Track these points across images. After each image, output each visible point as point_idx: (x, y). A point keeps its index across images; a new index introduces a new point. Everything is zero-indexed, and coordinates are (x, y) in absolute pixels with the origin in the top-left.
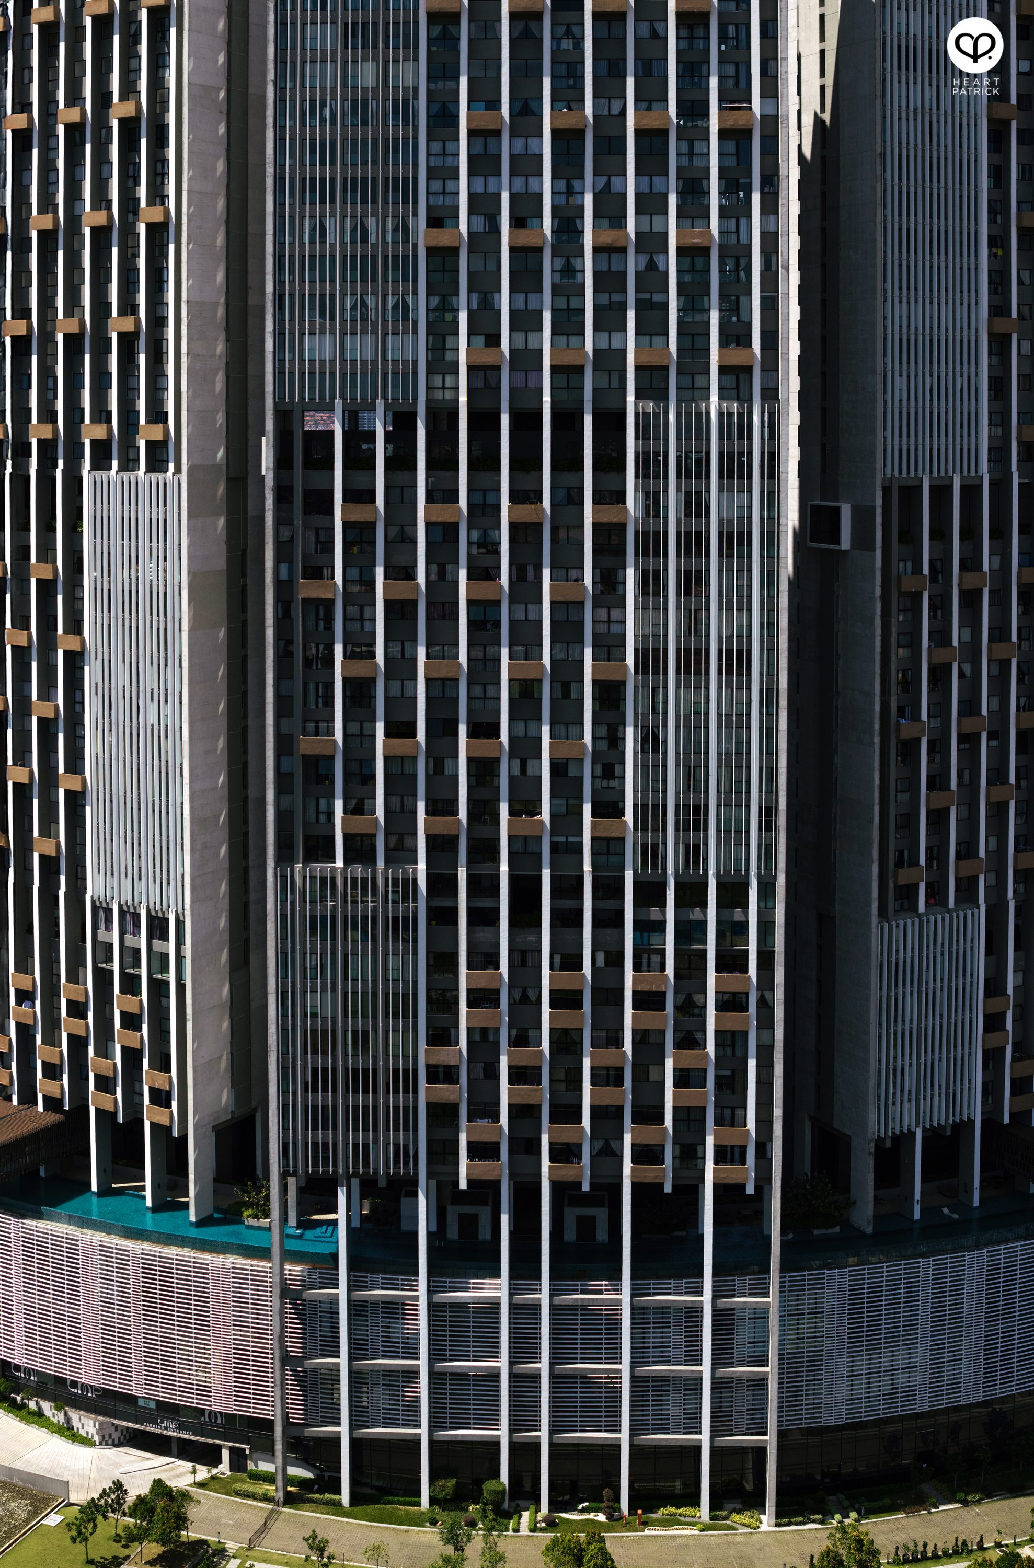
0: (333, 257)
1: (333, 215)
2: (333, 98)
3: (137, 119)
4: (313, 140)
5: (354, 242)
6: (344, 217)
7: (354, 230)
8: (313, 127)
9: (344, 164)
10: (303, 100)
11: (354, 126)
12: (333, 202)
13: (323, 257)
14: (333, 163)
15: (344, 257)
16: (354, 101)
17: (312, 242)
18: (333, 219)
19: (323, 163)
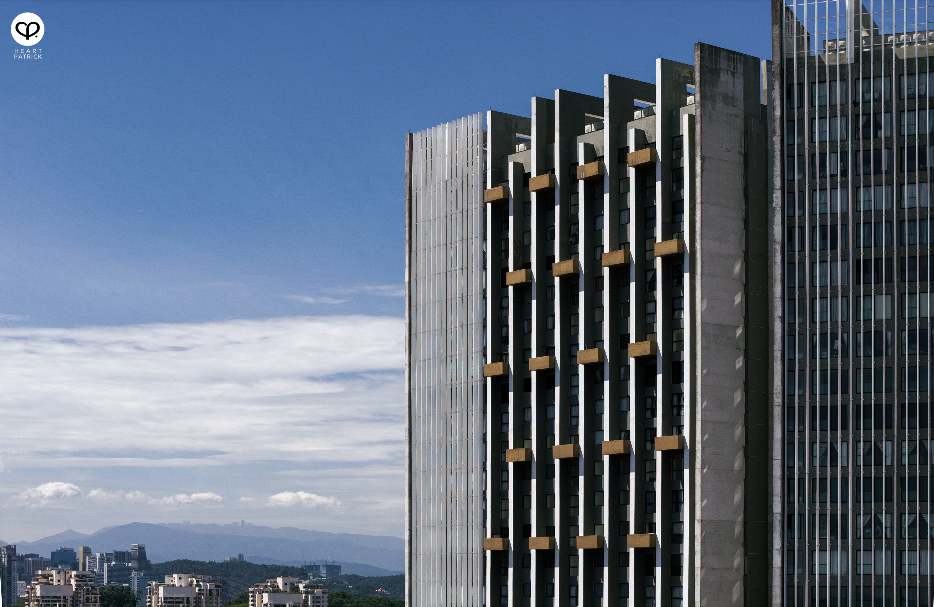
0: (845, 480)
1: (845, 440)
2: (845, 331)
3: (652, 357)
4: (823, 372)
5: (867, 465)
6: (856, 442)
7: (867, 454)
8: (823, 360)
9: (856, 392)
10: (813, 335)
11: (867, 356)
12: (845, 427)
13: (834, 479)
14: (845, 391)
15: (857, 480)
16: (867, 334)
17: (823, 466)
18: (845, 444)
19: (834, 392)
